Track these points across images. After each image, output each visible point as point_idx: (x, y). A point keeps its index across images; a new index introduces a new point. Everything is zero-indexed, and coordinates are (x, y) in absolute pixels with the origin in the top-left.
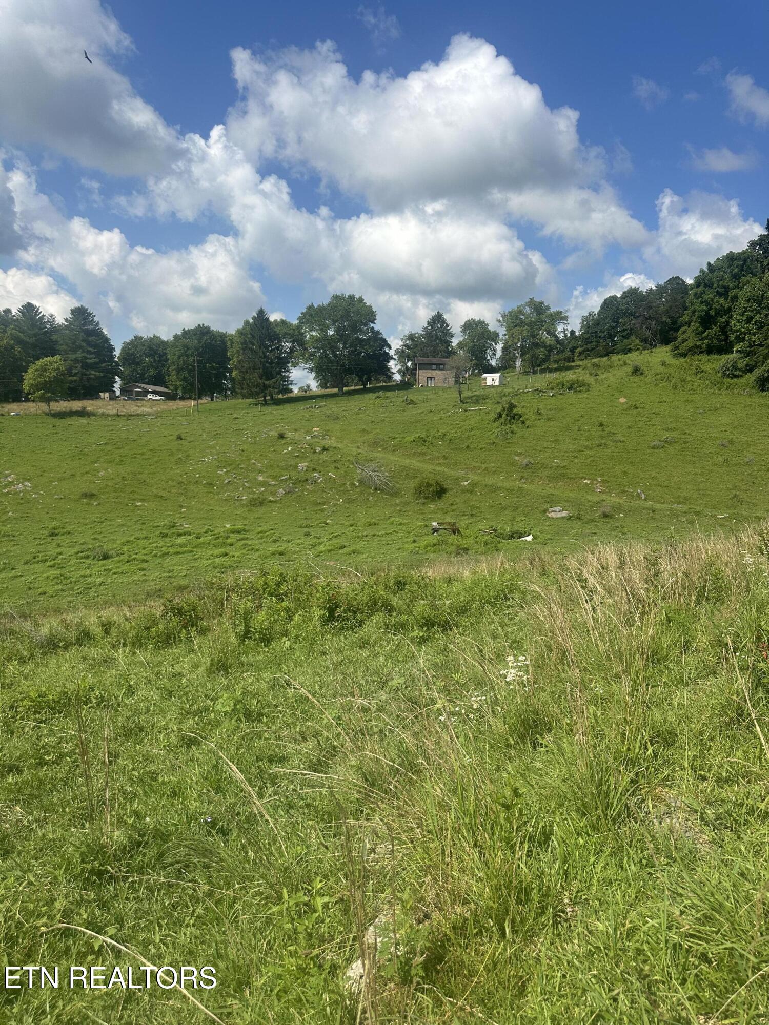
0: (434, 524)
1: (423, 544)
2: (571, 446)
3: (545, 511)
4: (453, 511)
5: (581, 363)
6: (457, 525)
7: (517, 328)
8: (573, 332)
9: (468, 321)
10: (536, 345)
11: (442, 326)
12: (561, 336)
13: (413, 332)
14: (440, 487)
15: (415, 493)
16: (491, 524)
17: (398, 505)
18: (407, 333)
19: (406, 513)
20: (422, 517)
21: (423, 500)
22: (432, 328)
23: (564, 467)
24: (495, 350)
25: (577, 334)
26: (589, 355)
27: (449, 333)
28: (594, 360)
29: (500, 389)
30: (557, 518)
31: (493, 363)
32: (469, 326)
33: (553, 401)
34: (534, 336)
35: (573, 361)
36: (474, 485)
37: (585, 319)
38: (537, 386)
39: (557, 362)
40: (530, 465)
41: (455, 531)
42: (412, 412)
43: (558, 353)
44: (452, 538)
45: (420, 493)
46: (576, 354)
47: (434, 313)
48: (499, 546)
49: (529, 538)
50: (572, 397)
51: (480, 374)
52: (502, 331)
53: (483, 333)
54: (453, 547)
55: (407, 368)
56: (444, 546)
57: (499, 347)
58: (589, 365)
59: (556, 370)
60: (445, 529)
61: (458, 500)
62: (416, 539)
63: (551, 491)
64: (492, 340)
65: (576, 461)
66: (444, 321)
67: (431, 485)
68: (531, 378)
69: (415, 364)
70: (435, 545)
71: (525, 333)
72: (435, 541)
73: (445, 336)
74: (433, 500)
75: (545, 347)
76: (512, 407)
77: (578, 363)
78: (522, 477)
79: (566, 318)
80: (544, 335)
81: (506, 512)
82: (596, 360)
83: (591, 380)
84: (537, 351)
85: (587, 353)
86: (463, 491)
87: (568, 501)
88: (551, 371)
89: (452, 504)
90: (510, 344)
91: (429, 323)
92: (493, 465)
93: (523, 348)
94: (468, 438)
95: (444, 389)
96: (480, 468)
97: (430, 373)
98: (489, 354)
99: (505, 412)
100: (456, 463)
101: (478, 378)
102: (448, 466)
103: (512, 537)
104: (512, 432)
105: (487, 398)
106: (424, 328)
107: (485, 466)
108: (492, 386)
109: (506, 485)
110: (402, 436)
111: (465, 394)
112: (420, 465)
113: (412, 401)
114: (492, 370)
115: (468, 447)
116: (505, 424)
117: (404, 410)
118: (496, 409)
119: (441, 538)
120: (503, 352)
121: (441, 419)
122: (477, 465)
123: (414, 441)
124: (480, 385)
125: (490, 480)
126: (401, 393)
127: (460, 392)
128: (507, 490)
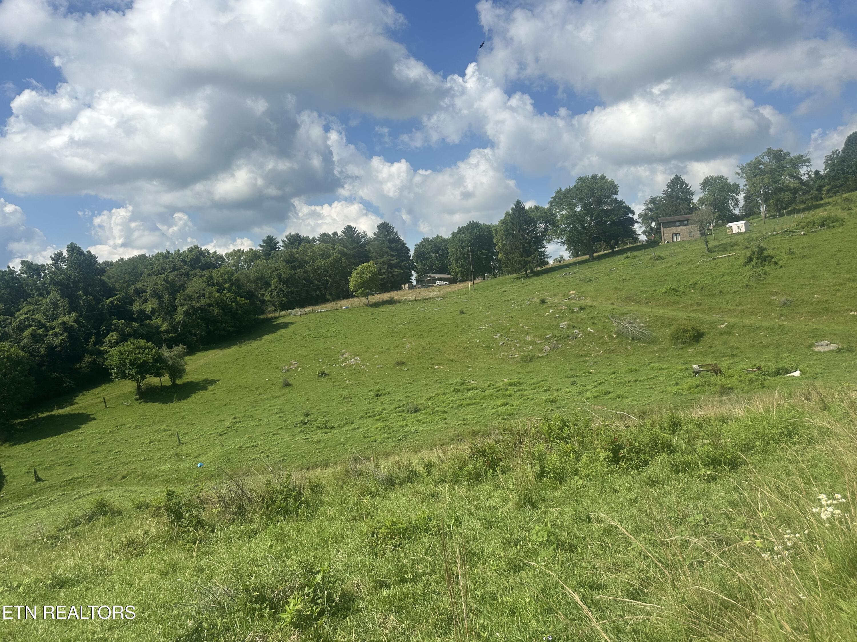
0: (694, 366)
1: (686, 386)
2: (831, 280)
3: (811, 346)
4: (712, 353)
5: (830, 200)
6: (719, 366)
7: (757, 177)
8: (817, 173)
9: (707, 178)
10: (780, 190)
11: (681, 186)
12: (805, 178)
13: (654, 196)
14: (697, 331)
15: (673, 340)
16: (754, 362)
17: (656, 352)
18: (648, 198)
19: (666, 359)
20: (681, 361)
21: (682, 346)
22: (672, 190)
23: (826, 301)
24: (737, 200)
25: (822, 173)
26: (838, 191)
27: (689, 192)
28: (844, 196)
29: (747, 235)
30: (825, 352)
31: (737, 212)
32: (707, 183)
33: (804, 239)
34: (776, 182)
35: (822, 199)
36: (731, 327)
37: (828, 158)
38: (786, 227)
39: (803, 202)
40: (789, 303)
41: (717, 371)
42: (660, 267)
43: (804, 194)
44: (715, 379)
45: (677, 339)
46: (824, 192)
47: (673, 177)
48: (766, 383)
49: (797, 374)
50: (826, 233)
51: (724, 224)
52: (742, 183)
53: (722, 187)
54: (717, 387)
55: (652, 228)
56: (707, 387)
57: (741, 197)
58: (839, 201)
59: (804, 210)
60: (707, 371)
61: (716, 343)
62: (678, 381)
63: (815, 326)
64: (733, 192)
65: (839, 294)
66: (683, 182)
67: (688, 331)
68: (778, 221)
69: (660, 224)
70: (697, 386)
71: (766, 181)
72: (698, 382)
73: (685, 195)
74: (691, 345)
75: (790, 190)
76: (761, 250)
77: (827, 200)
78: (781, 315)
79: (808, 160)
80: (786, 179)
81: (768, 350)
82: (846, 195)
83: (845, 215)
84: (782, 195)
85: (834, 190)
86: (721, 334)
87: (835, 334)
88: (798, 212)
89: (711, 347)
90: (752, 192)
91: (668, 186)
92: (749, 306)
93: (766, 194)
94: (720, 284)
95: (690, 242)
96: (735, 310)
97: (674, 230)
98: (731, 203)
99: (755, 256)
100: (710, 308)
101: (722, 228)
102: (702, 311)
103: (777, 373)
104: (765, 273)
105: (734, 245)
106: (664, 191)
107: (740, 308)
108: (738, 234)
109: (765, 324)
110: (653, 289)
111: (711, 244)
112: (674, 313)
113: (660, 257)
114: (737, 219)
115: (721, 292)
116: (756, 266)
117: (653, 266)
118: (745, 254)
119: (704, 379)
120: (746, 201)
121: (690, 269)
122: (732, 308)
123: (666, 292)
124: (726, 235)
125: (748, 321)
126: (648, 251)
127: (707, 243)
128: (767, 329)
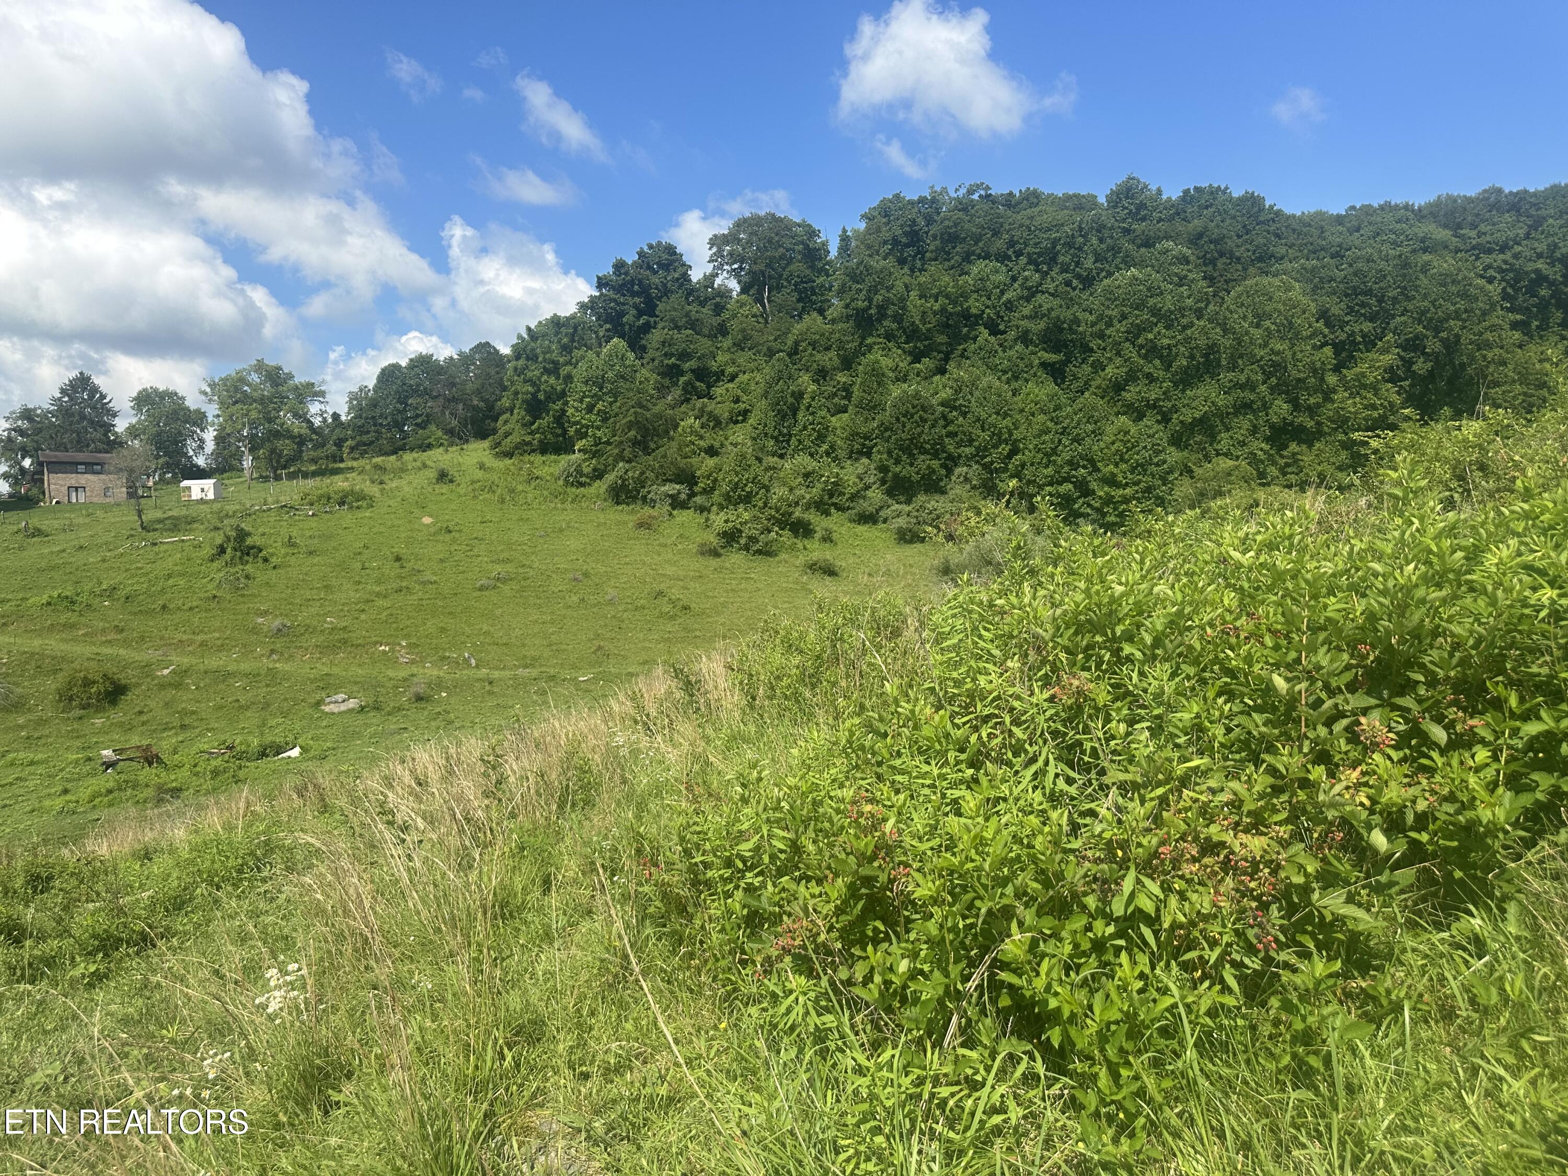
0: (105, 752)
1: (84, 793)
2: (352, 594)
3: (319, 703)
4: (144, 724)
5: (355, 464)
6: (155, 750)
7: (239, 406)
8: (336, 416)
9: (145, 390)
10: (277, 435)
11: (91, 396)
12: (317, 421)
13: (31, 406)
14: (113, 683)
15: (60, 701)
16: (223, 738)
17: (22, 727)
18: (17, 407)
19: (43, 741)
20: (78, 743)
21: (79, 712)
22: (71, 399)
23: (345, 628)
24: (202, 441)
25: (343, 418)
26: (366, 452)
27: (109, 410)
28: (375, 460)
29: (216, 506)
30: (340, 713)
31: (201, 461)
32: (145, 399)
33: (313, 523)
34: (270, 420)
35: (342, 461)
36: (183, 673)
37: (353, 397)
38: (284, 500)
39: (314, 461)
40: (285, 630)
41: (151, 759)
42: (37, 551)
43: (315, 448)
44: (148, 774)
45: (71, 699)
46: (346, 450)
47: (74, 374)
48: (241, 774)
49: (295, 753)
50: (346, 517)
51: (176, 480)
52: (212, 411)
53: (175, 412)
54: (150, 790)
55: (23, 470)
56: (129, 793)
57: (209, 436)
58: (368, 467)
59: (314, 474)
60: (131, 759)
61: (152, 704)
62: (69, 786)
63: (326, 670)
64: (195, 424)
65: (363, 617)
66: (95, 390)
67: (94, 682)
68: (273, 488)
69: (41, 464)
70: (110, 792)
71: (254, 415)
72: (111, 784)
73: (98, 415)
74: (99, 709)
75: (292, 437)
76: (242, 535)
77: (350, 464)
78: (272, 651)
79: (322, 394)
80: (288, 419)
81: (249, 714)
82: (378, 460)
83: (374, 490)
84: (279, 444)
85: (362, 449)
86: (162, 687)
87: (356, 683)
88: (306, 475)
89: (141, 713)
90: (228, 430)
91: (63, 391)
92: (217, 635)
93: (252, 438)
94: (163, 591)
95: (105, 508)
96: (191, 642)
97: (72, 479)
98: (191, 446)
99: (231, 544)
100: (142, 638)
101: (172, 488)
102: (126, 643)
103: (263, 754)
104: (247, 577)
105: (194, 521)
106: (54, 399)
107: (200, 638)
108: (202, 501)
109: (245, 666)
110: (20, 596)
111: (149, 516)
112: (64, 646)
113: (39, 530)
114: (200, 474)
115: (164, 607)
116: (231, 563)
117: (21, 548)
118: (213, 539)
119: (123, 777)
120: (217, 444)
121: (104, 561)
122: (185, 637)
123: (49, 604)
124: (179, 500)
125: (213, 662)
126: (13, 516)
127: (140, 513)
128: (247, 675)
